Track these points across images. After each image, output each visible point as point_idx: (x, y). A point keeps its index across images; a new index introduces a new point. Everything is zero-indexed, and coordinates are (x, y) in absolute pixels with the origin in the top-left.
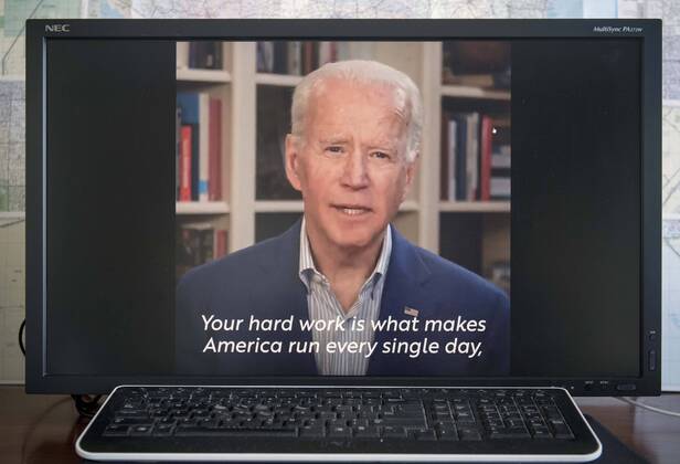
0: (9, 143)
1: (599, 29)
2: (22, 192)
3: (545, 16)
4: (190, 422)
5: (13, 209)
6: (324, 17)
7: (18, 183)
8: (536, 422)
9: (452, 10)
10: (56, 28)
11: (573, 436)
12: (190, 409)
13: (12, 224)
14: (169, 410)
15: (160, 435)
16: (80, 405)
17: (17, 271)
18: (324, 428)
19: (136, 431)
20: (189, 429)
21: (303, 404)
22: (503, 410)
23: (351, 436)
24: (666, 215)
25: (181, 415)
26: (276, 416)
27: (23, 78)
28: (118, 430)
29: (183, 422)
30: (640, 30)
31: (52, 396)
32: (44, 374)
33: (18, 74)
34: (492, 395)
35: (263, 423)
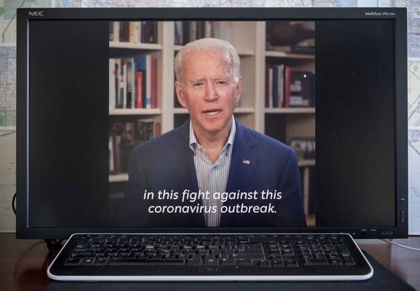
0: (7, 84)
1: (368, 14)
2: (14, 114)
3: (335, 6)
4: (117, 257)
5: (9, 124)
6: (200, 7)
7: (12, 109)
8: (332, 255)
9: (278, 3)
10: (35, 13)
11: (355, 264)
12: (118, 248)
13: (9, 134)
14: (105, 248)
15: (100, 265)
16: (49, 246)
17: (11, 163)
18: (201, 259)
19: (84, 262)
20: (117, 261)
21: (188, 245)
22: (312, 248)
23: (218, 264)
24: (410, 127)
25: (112, 252)
26: (171, 252)
27: (15, 44)
28: (73, 261)
29: (114, 256)
30: (393, 14)
31: (32, 240)
32: (28, 227)
33: (12, 42)
34: (305, 238)
35: (164, 257)
